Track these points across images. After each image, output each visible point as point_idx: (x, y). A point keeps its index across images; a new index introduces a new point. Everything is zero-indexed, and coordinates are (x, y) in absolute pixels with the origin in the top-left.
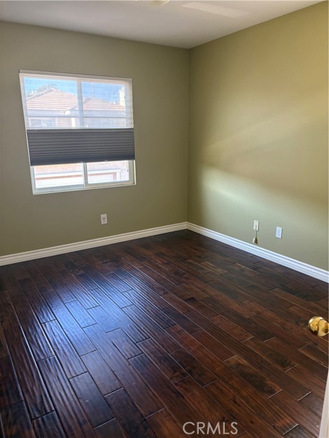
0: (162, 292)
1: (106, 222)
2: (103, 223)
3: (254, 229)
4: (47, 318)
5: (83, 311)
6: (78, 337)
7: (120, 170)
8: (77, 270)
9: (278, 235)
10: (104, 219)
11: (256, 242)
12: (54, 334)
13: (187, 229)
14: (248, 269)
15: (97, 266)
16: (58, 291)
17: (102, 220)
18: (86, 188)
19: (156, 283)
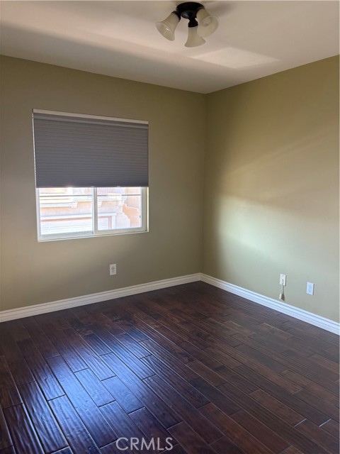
0: (186, 359)
1: (115, 273)
2: (111, 274)
3: (281, 283)
4: (54, 393)
5: (97, 383)
6: (95, 419)
7: (115, 214)
8: (84, 329)
9: (310, 291)
10: (113, 270)
11: (283, 298)
12: (65, 416)
13: (200, 281)
14: (278, 329)
15: (107, 325)
16: (65, 356)
17: (111, 270)
18: (95, 235)
19: (177, 347)
